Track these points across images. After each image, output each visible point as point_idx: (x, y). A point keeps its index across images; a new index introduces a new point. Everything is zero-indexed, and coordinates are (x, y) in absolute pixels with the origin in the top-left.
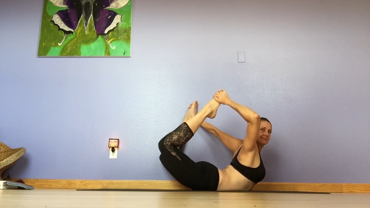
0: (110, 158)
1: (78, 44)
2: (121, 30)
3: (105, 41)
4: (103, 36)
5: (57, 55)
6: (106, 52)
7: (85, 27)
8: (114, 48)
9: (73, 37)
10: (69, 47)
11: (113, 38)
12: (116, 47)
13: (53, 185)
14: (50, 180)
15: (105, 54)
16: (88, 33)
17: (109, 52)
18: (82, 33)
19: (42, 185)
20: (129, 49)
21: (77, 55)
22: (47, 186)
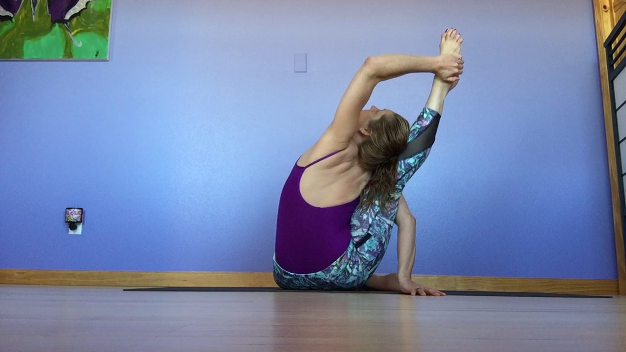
1: (20, 38)
2: (93, 15)
3: (65, 34)
4: (61, 24)
6: (65, 52)
7: (33, 10)
8: (80, 45)
9: (11, 27)
10: (5, 43)
11: (78, 28)
12: (83, 43)
15: (65, 56)
16: (36, 20)
17: (71, 53)
18: (28, 19)
20: (106, 47)
21: (17, 57)
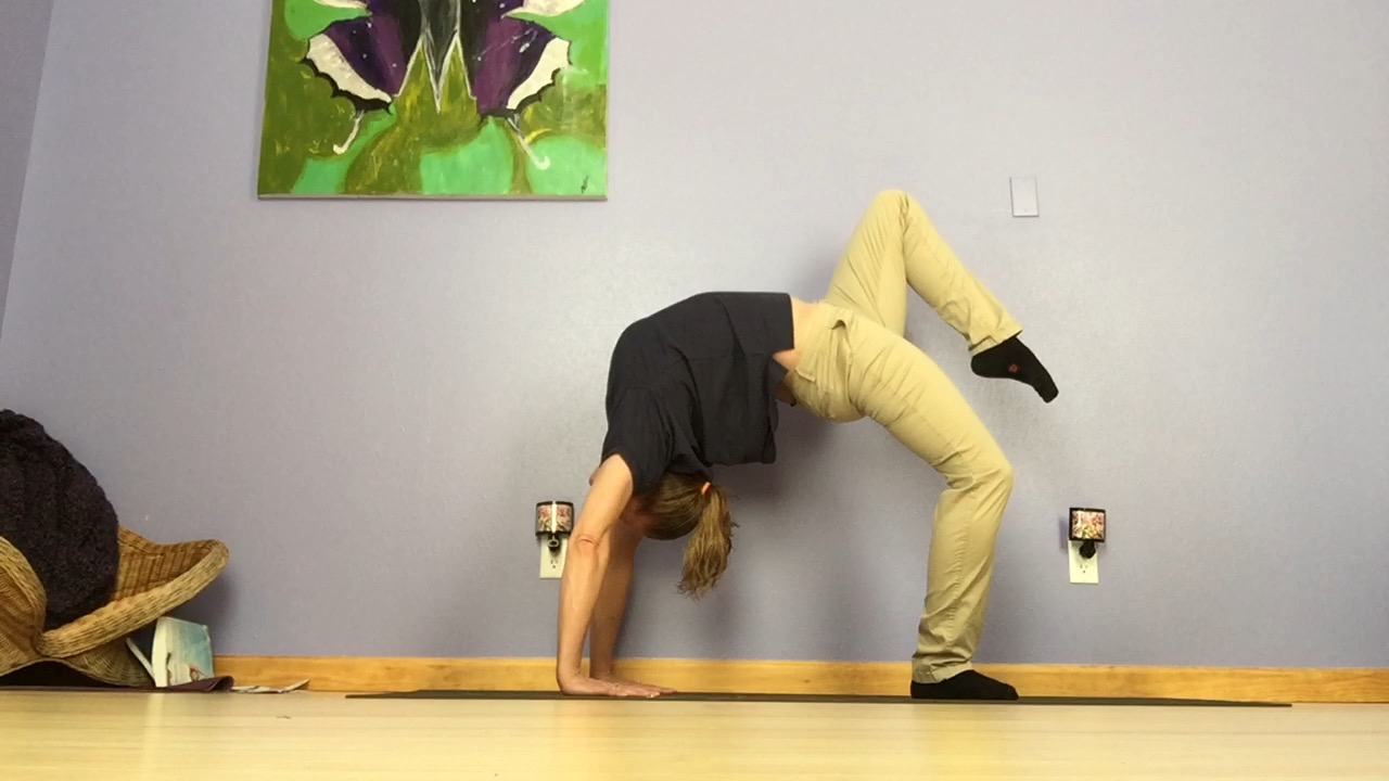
0: (542, 575)
1: (410, 150)
2: (569, 99)
3: (511, 140)
4: (500, 119)
5: (332, 192)
6: (514, 179)
7: (434, 86)
8: (545, 165)
9: (390, 124)
10: (377, 159)
11: (539, 128)
12: (552, 160)
15: (512, 189)
16: (444, 110)
17: (526, 180)
18: (424, 108)
20: (602, 169)
21: (405, 190)
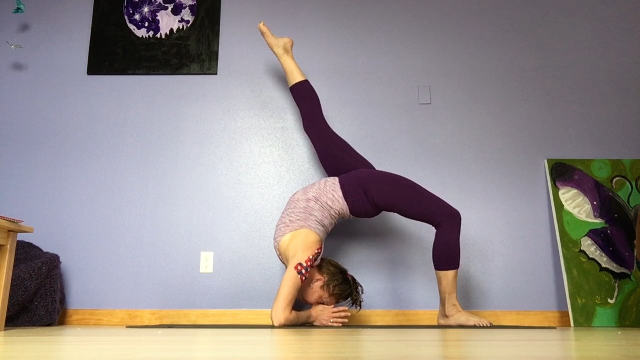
0: (201, 272)
13: (105, 319)
14: (98, 312)
19: (85, 319)
22: (93, 322)
